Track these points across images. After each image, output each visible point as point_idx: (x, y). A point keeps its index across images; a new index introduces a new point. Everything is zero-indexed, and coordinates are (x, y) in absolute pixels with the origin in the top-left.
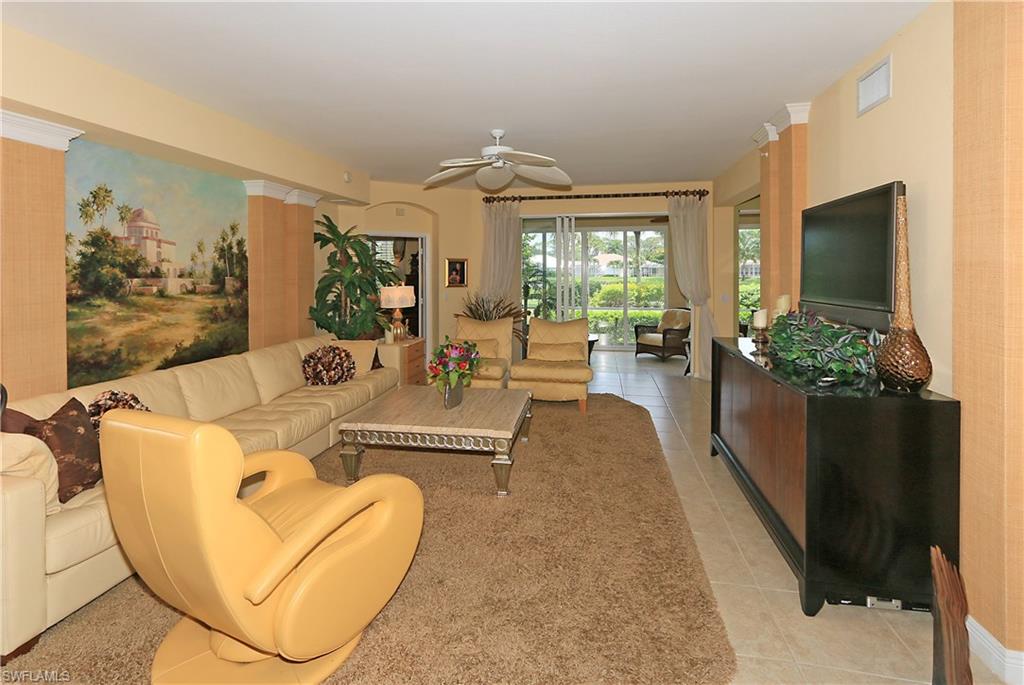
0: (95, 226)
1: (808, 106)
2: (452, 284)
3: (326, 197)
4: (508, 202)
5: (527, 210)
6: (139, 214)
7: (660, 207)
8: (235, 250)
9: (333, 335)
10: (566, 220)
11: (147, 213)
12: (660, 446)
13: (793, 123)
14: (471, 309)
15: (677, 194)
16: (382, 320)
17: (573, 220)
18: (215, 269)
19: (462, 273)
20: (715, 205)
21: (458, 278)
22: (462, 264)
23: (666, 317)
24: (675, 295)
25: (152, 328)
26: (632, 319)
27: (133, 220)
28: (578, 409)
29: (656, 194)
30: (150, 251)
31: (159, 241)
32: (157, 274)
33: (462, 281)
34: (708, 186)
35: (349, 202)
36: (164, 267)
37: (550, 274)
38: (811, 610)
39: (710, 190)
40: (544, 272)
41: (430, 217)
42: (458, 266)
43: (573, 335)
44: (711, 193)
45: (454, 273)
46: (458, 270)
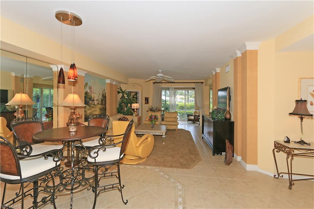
0: (86, 91)
1: (219, 69)
2: (146, 103)
3: (120, 82)
4: (159, 84)
5: (163, 85)
6: (91, 87)
7: (193, 85)
8: (104, 95)
9: (122, 115)
10: (172, 88)
11: (92, 87)
12: (195, 143)
13: (217, 72)
14: (150, 109)
15: (197, 83)
16: (133, 111)
17: (174, 88)
18: (102, 99)
19: (148, 101)
20: (205, 86)
22: (148, 98)
23: (195, 112)
24: (197, 107)
25: (93, 111)
26: (187, 113)
27: (90, 89)
28: (176, 131)
29: (192, 83)
30: (93, 95)
31: (94, 93)
32: (93, 100)
33: (148, 103)
34: (203, 81)
35: (124, 83)
36: (95, 99)
37: (167, 101)
38: (214, 155)
39: (204, 82)
40: (165, 101)
41: (140, 87)
42: (147, 99)
43: (174, 115)
44: (204, 83)
46: (147, 100)
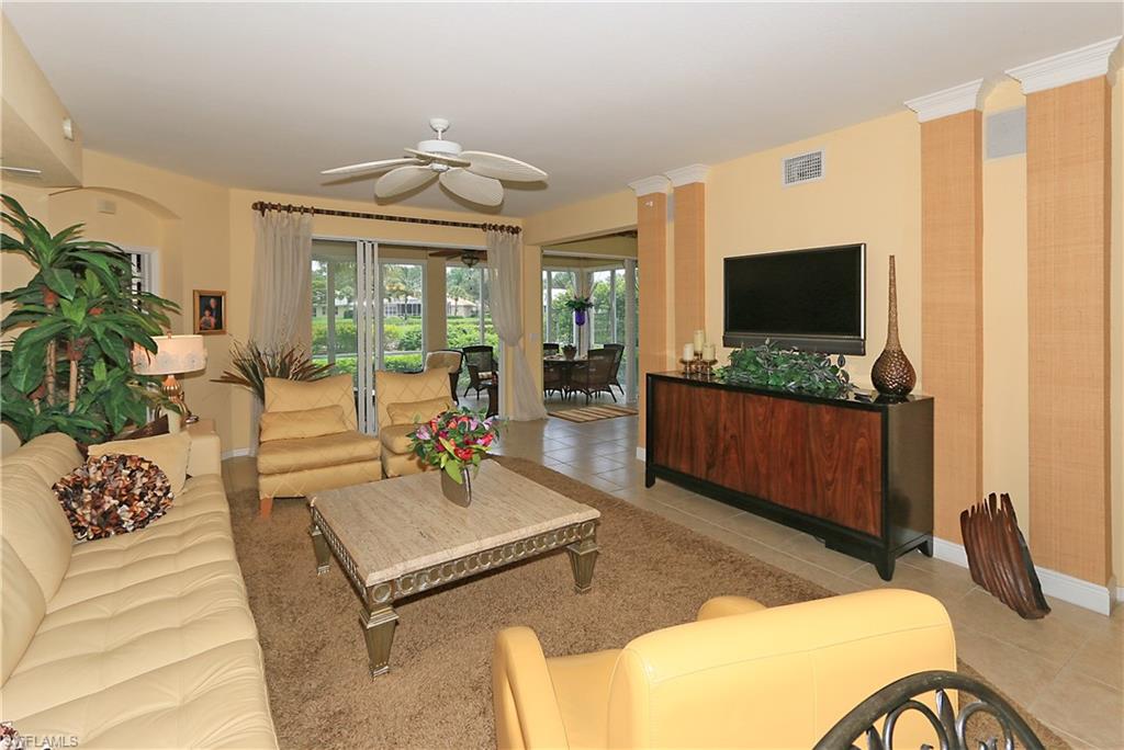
1: (709, 169)
2: (204, 329)
4: (295, 214)
10: (368, 246)
15: (494, 228)
17: (376, 246)
19: (218, 313)
20: (526, 243)
21: (213, 320)
22: (219, 299)
29: (475, 226)
33: (218, 326)
34: (522, 223)
42: (213, 303)
44: (523, 231)
45: (207, 313)
46: (212, 309)
